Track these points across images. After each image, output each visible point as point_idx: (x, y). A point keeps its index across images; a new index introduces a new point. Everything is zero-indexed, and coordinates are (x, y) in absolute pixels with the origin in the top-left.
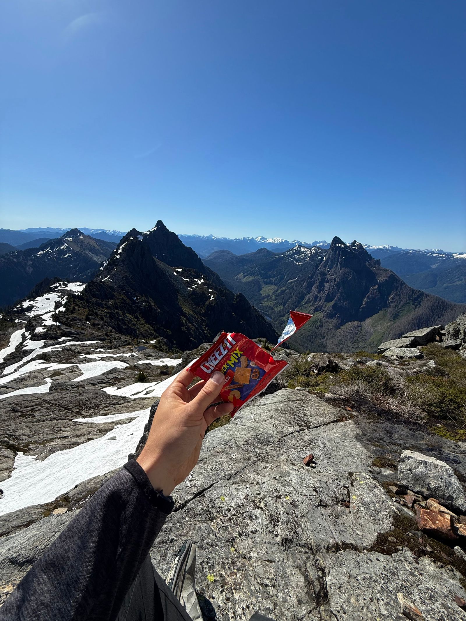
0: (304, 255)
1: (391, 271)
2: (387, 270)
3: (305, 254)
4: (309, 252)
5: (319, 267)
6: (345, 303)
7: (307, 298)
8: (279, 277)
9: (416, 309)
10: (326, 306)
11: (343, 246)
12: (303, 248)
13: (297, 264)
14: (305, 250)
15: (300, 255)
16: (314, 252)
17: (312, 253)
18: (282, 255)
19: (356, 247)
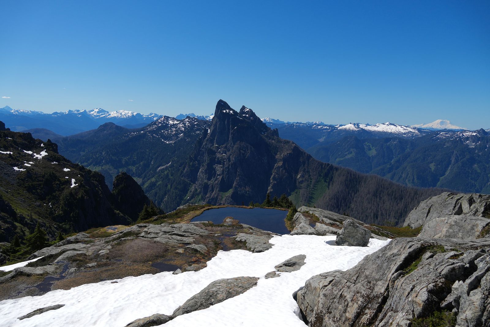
0: (174, 129)
1: (293, 143)
2: (288, 142)
3: (176, 128)
4: (181, 125)
5: (204, 143)
6: (247, 189)
7: (192, 189)
8: (141, 163)
9: (330, 186)
10: (222, 198)
11: (231, 112)
12: (172, 120)
13: (167, 143)
14: (174, 123)
15: (169, 129)
16: (189, 124)
17: (187, 126)
18: (142, 132)
19: (246, 114)
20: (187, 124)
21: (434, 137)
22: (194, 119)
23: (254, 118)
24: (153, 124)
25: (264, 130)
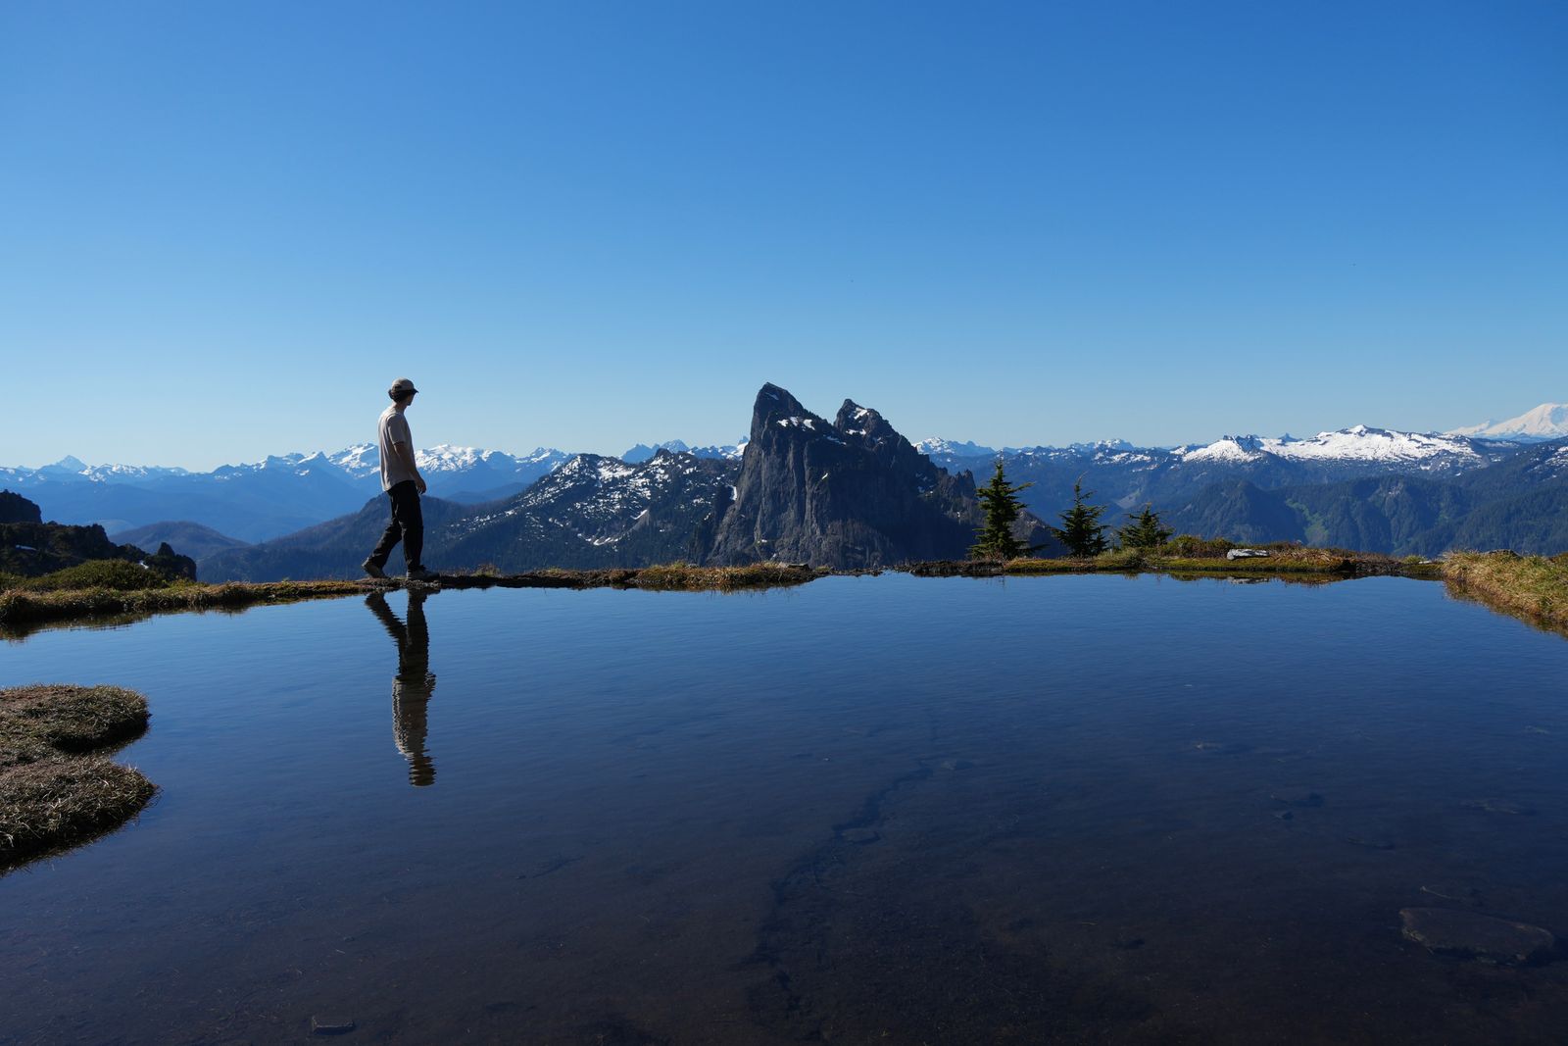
0: (617, 496)
1: (1032, 517)
3: (623, 491)
4: (640, 482)
5: (720, 538)
11: (808, 422)
12: (608, 465)
13: (596, 543)
14: (617, 475)
15: (600, 497)
16: (667, 476)
17: (659, 484)
18: (510, 513)
19: (860, 428)
20: (658, 476)
21: (1537, 463)
22: (681, 457)
23: (887, 439)
24: (546, 485)
25: (925, 478)
